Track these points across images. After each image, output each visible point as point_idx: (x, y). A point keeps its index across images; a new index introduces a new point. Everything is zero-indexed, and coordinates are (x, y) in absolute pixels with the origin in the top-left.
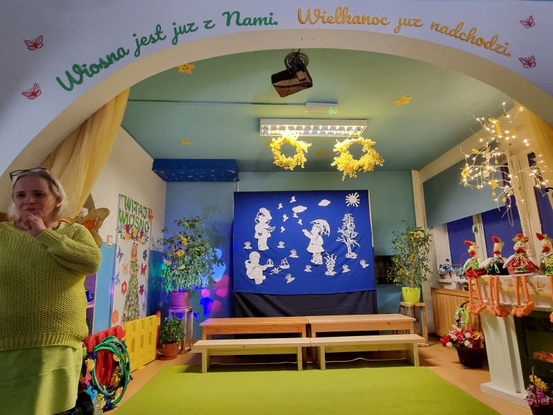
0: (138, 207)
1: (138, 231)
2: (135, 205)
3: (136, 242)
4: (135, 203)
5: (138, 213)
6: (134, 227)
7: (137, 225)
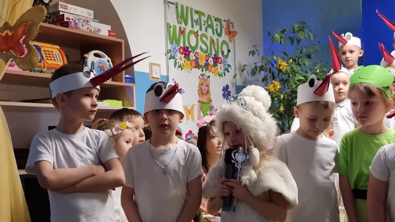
0: (204, 19)
1: (208, 57)
2: (196, 17)
3: (207, 73)
4: (197, 12)
5: (204, 28)
6: (198, 50)
7: (204, 47)
